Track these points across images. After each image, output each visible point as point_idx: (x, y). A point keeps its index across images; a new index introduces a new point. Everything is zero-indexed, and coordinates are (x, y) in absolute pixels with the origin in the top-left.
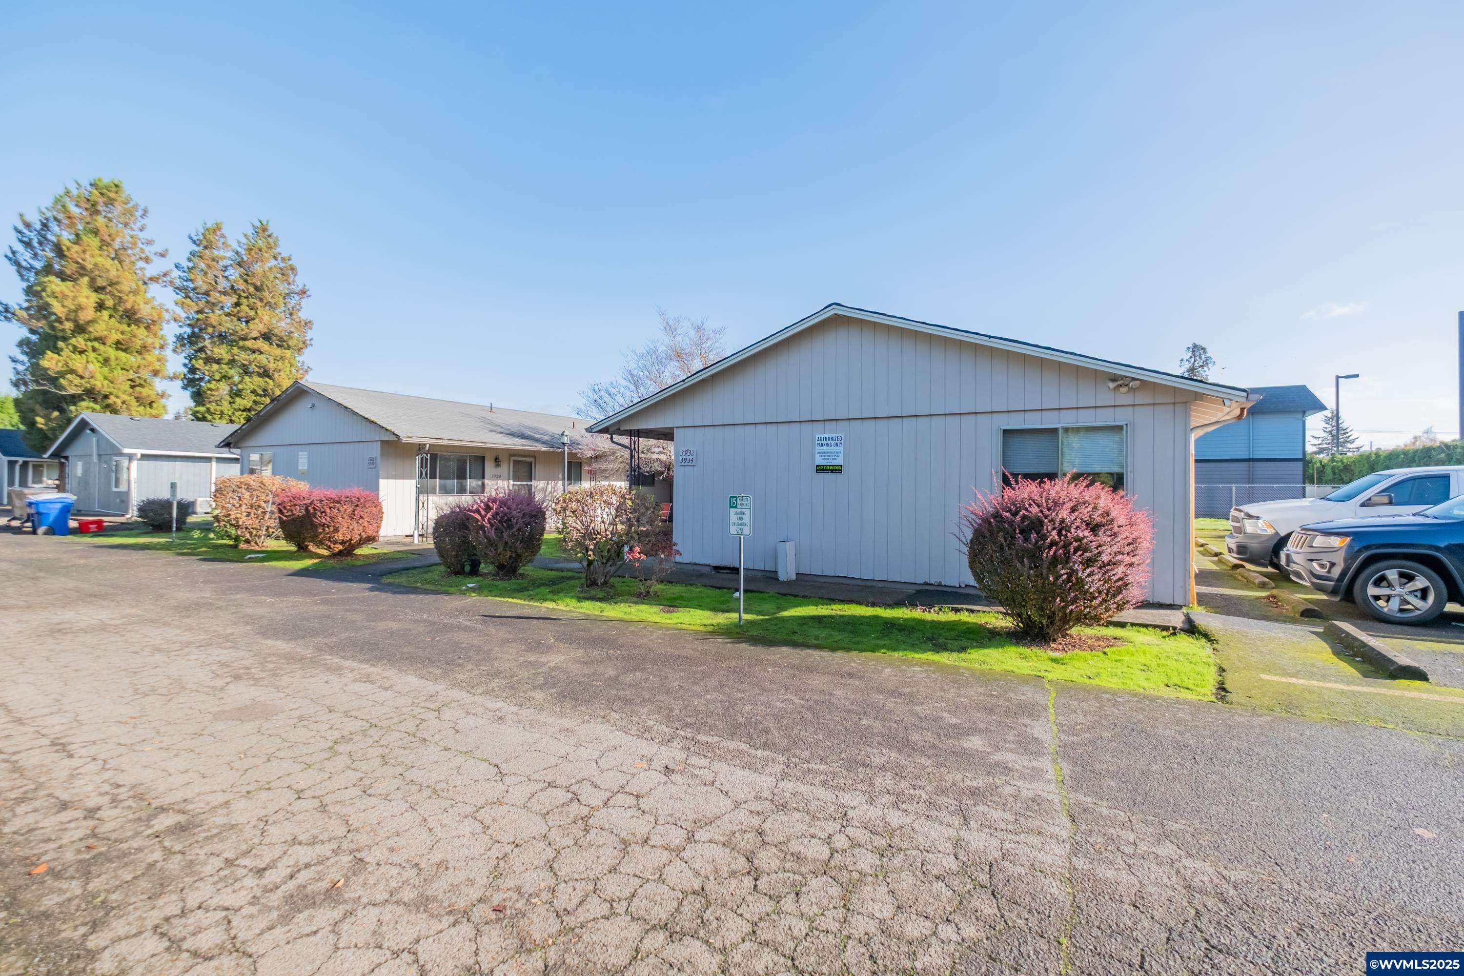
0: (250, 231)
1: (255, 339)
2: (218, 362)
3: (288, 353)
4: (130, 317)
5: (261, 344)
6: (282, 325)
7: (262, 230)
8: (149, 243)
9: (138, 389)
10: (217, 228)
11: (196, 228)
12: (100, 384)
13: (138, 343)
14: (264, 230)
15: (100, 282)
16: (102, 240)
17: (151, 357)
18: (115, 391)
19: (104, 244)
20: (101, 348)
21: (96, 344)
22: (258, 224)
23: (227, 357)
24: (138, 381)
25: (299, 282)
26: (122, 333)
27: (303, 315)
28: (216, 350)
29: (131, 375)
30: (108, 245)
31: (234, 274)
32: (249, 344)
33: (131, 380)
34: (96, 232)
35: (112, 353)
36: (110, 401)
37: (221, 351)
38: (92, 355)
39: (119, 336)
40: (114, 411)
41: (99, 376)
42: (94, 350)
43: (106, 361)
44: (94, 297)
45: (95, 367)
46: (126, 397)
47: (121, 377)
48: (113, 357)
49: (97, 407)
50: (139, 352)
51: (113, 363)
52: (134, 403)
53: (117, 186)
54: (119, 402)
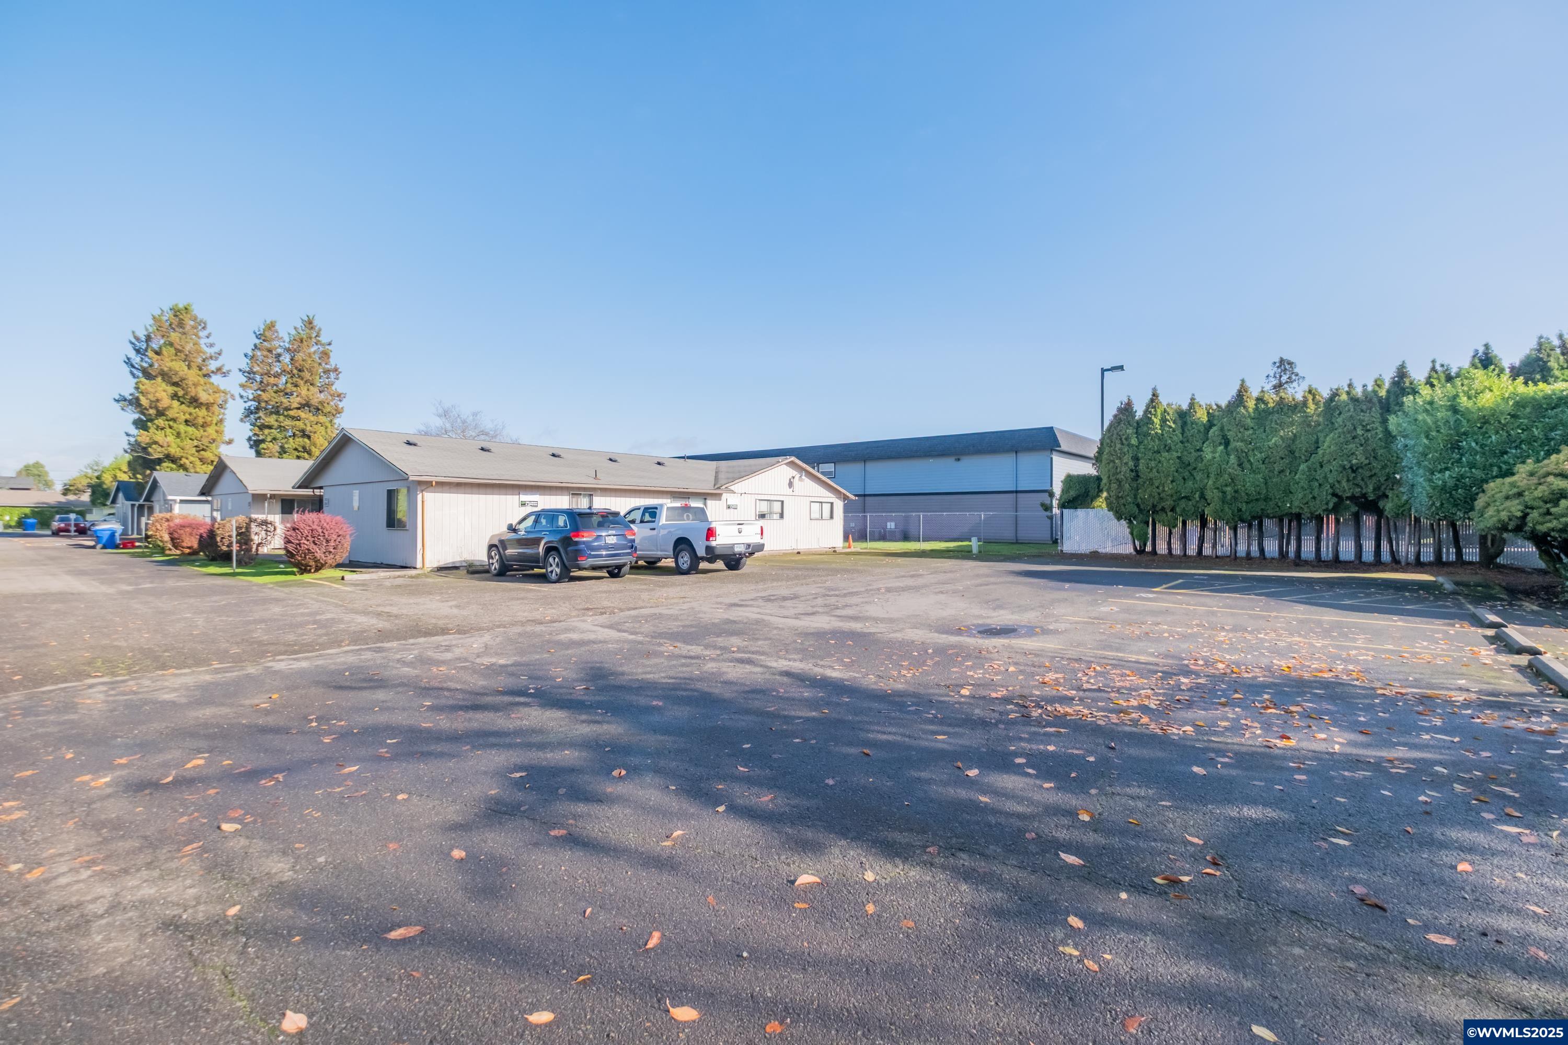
0: (299, 324)
1: (298, 409)
2: (270, 427)
3: (322, 419)
4: (195, 402)
5: (302, 414)
6: (317, 397)
7: (309, 323)
8: (211, 345)
9: (202, 452)
10: (271, 326)
11: (259, 326)
12: (174, 451)
13: (200, 421)
14: (310, 323)
15: (175, 379)
16: (176, 349)
17: (211, 430)
18: (185, 455)
19: (178, 351)
20: (175, 425)
21: (171, 423)
22: (306, 319)
23: (276, 424)
24: (202, 447)
25: (333, 362)
26: (190, 414)
27: (338, 387)
28: (267, 419)
29: (196, 443)
30: (180, 351)
31: (286, 358)
32: (292, 413)
33: (196, 446)
34: (171, 344)
35: (182, 428)
36: (182, 462)
37: (272, 420)
38: (168, 430)
39: (187, 417)
40: (186, 469)
41: (173, 445)
42: (171, 427)
43: (178, 435)
44: (171, 389)
45: (171, 438)
46: (192, 459)
47: (188, 444)
48: (182, 431)
49: (174, 466)
50: (202, 426)
51: (183, 435)
52: (198, 463)
53: (186, 309)
54: (187, 462)
